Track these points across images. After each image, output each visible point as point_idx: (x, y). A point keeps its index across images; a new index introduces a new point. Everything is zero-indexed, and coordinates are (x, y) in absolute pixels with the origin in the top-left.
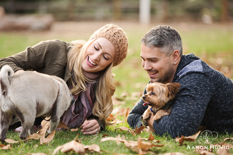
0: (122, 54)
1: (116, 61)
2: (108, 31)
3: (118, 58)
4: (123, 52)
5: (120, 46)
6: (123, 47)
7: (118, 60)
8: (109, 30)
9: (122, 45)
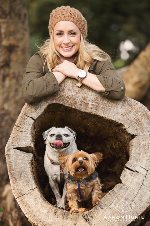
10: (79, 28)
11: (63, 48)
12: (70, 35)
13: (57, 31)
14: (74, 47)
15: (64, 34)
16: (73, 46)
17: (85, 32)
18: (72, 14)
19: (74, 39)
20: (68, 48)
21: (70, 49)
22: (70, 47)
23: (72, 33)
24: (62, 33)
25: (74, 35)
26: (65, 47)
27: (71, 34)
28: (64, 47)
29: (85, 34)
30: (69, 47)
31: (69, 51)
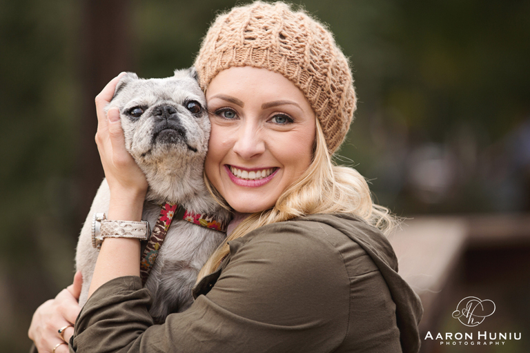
0: (325, 74)
1: (327, 113)
2: (220, 42)
3: (325, 95)
4: (325, 64)
5: (294, 53)
6: (307, 47)
7: (330, 104)
8: (221, 35)
9: (299, 44)
10: (311, 103)
11: (235, 171)
12: (269, 120)
13: (218, 97)
14: (279, 172)
15: (243, 114)
16: (274, 169)
17: (337, 118)
18: (290, 42)
19: (283, 141)
20: (252, 175)
21: (262, 181)
22: (261, 170)
23: (278, 115)
24: (237, 107)
25: (287, 127)
26: (242, 169)
27: (276, 116)
28: (238, 168)
29: (339, 126)
30: (256, 170)
31: (256, 187)
